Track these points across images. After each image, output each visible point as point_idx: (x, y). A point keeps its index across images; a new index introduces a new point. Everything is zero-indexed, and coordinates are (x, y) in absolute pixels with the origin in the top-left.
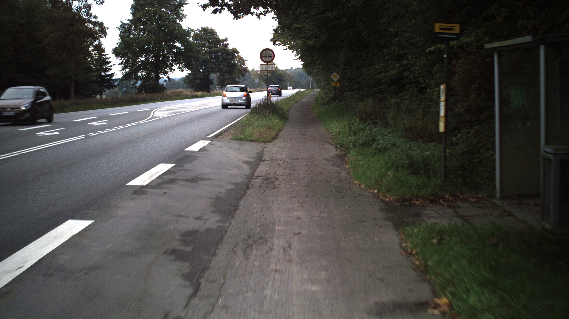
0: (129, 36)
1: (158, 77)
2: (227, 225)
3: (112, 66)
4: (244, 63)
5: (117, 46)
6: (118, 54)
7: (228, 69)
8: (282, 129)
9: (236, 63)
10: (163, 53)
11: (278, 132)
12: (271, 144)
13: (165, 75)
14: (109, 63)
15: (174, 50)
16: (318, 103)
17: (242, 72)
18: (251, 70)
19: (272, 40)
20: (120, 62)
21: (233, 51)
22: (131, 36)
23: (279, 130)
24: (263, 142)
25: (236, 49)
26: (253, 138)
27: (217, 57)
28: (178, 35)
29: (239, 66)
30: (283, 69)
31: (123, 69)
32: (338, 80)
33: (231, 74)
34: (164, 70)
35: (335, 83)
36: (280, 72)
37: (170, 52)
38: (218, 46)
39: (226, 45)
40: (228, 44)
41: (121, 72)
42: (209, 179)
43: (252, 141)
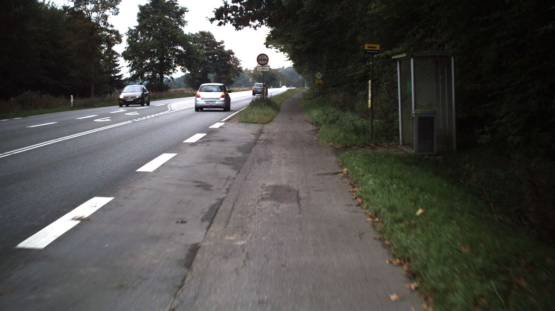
0: (135, 41)
1: (162, 77)
2: (247, 156)
3: (121, 68)
4: (239, 64)
5: (125, 50)
6: (126, 58)
7: (225, 70)
8: (275, 116)
9: (231, 63)
10: (167, 55)
11: (273, 118)
12: (268, 125)
13: (168, 75)
14: (118, 65)
15: (177, 53)
16: (305, 98)
17: (237, 72)
18: (245, 70)
19: (265, 44)
20: (128, 65)
21: (229, 53)
22: (138, 41)
23: (273, 117)
24: (261, 123)
25: (231, 50)
26: (255, 121)
27: (214, 59)
28: (181, 40)
29: (234, 66)
30: (275, 69)
31: (131, 71)
32: (322, 78)
33: (227, 74)
34: (168, 71)
35: (319, 81)
36: (272, 72)
37: (173, 54)
38: (215, 48)
39: (222, 48)
40: (224, 46)
41: (129, 73)
42: (231, 141)
43: (254, 123)
